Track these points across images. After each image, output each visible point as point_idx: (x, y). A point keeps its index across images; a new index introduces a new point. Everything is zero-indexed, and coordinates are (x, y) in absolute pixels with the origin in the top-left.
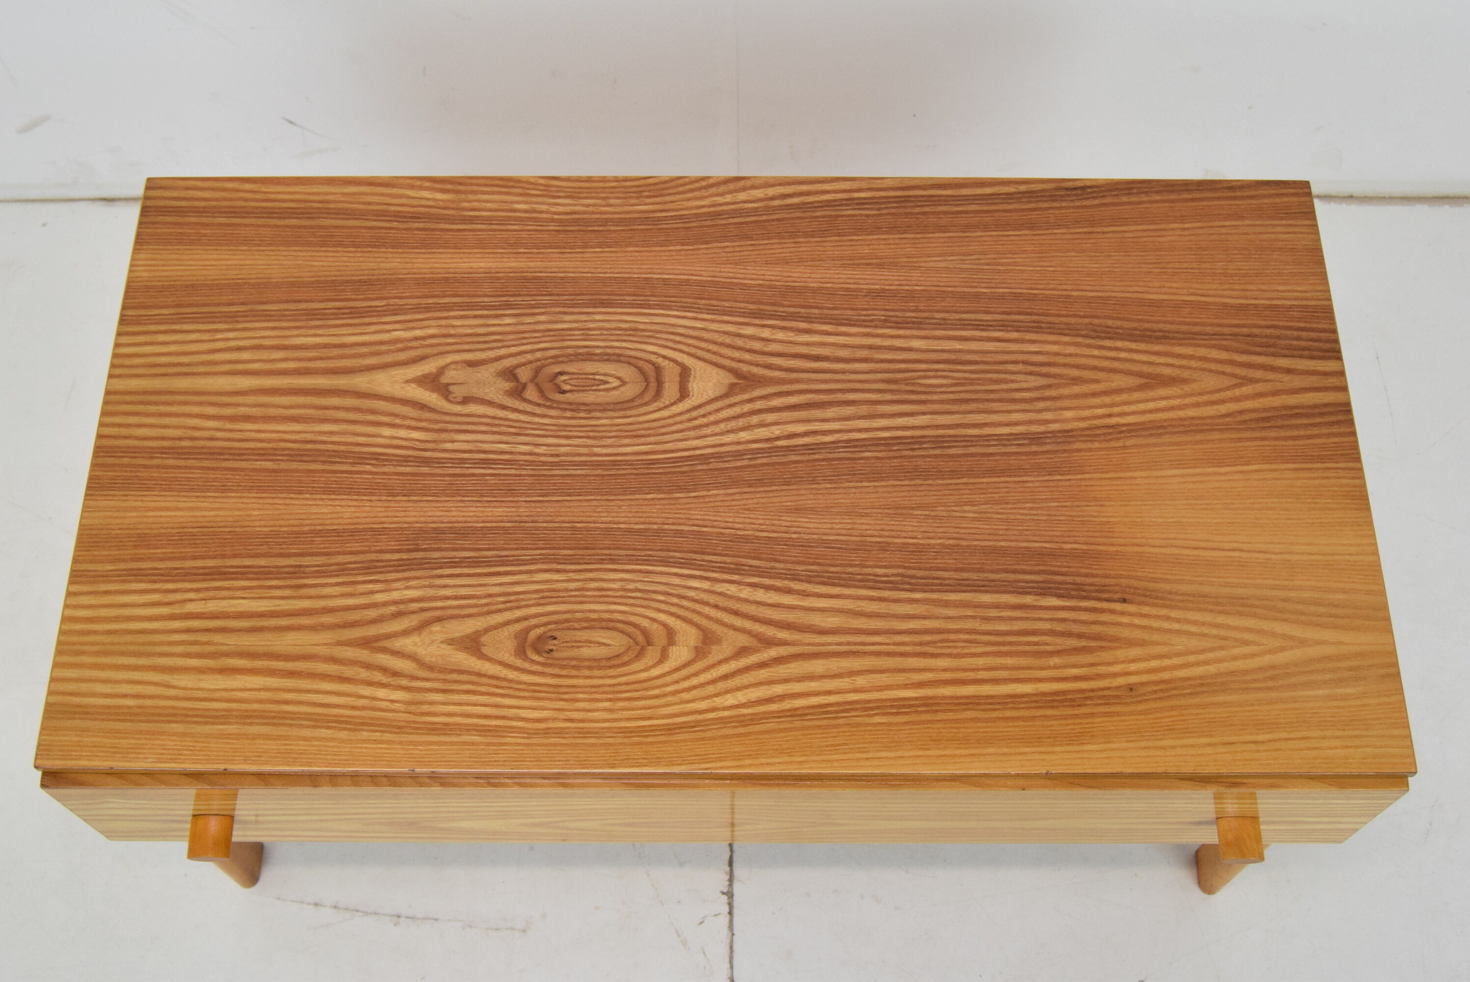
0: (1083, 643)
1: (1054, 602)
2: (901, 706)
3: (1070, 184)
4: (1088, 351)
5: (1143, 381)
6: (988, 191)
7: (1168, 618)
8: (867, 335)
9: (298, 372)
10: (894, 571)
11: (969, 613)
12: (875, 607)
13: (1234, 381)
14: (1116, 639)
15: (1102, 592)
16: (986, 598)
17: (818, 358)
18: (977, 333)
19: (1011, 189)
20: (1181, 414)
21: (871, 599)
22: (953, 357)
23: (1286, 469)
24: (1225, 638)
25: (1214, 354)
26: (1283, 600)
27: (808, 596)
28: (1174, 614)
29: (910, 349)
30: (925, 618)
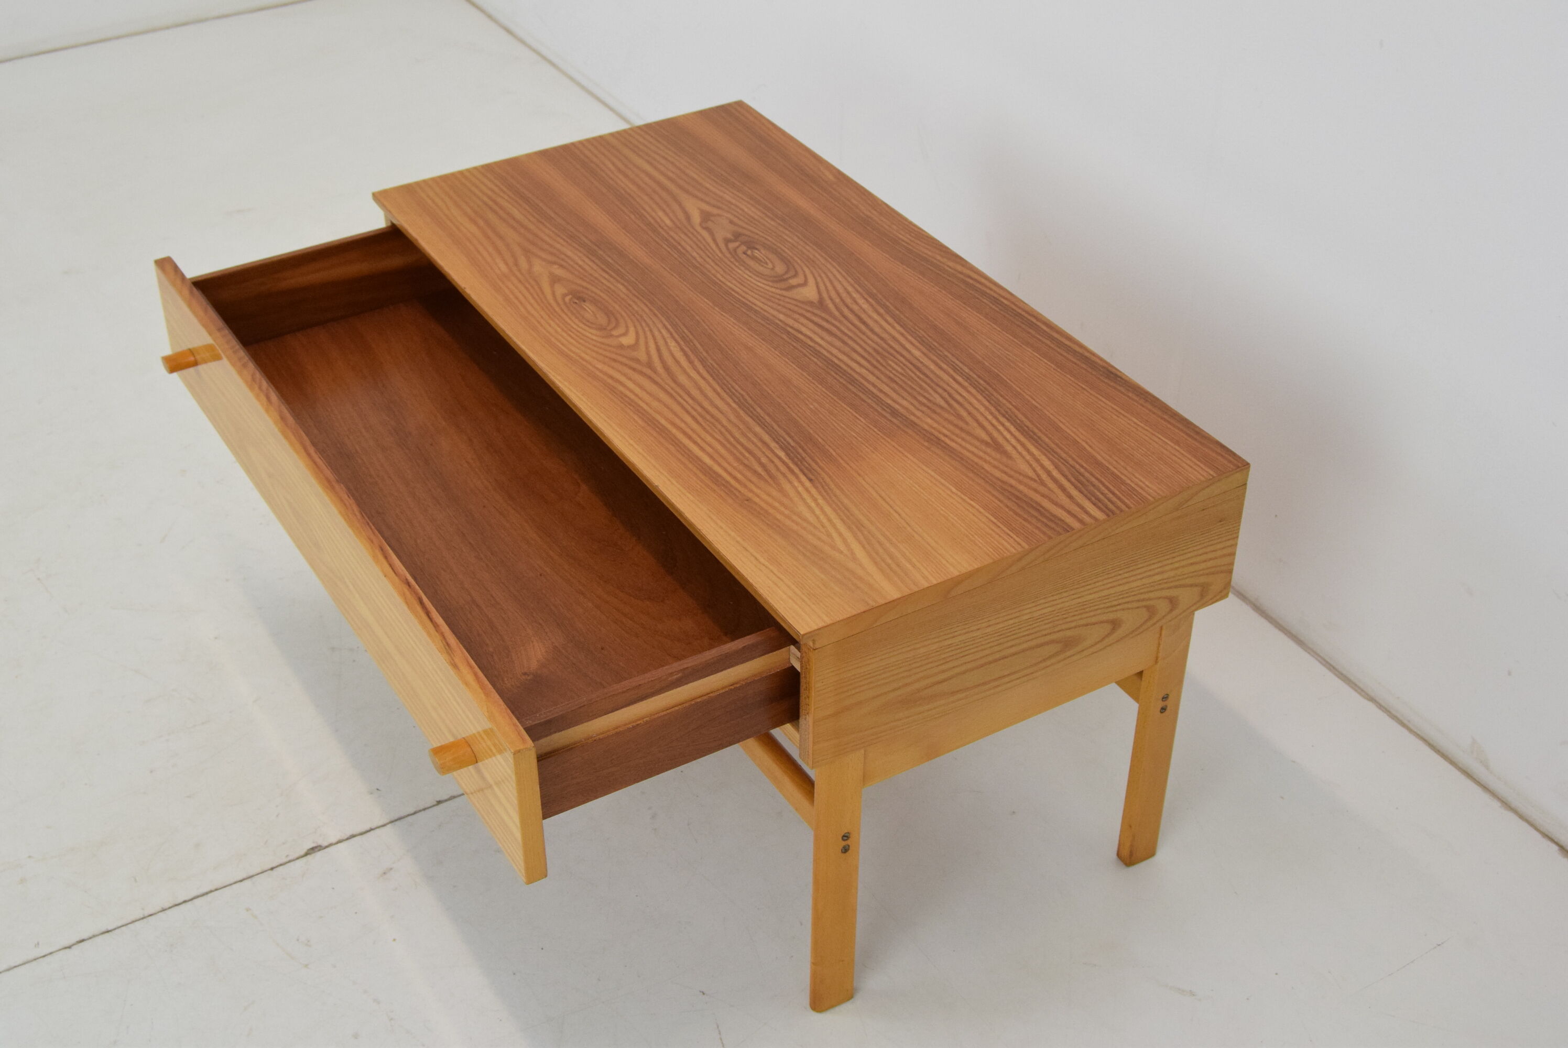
0: (763, 473)
1: (782, 454)
2: (651, 422)
3: (1113, 370)
4: (987, 414)
5: (989, 440)
6: (1067, 343)
7: (815, 500)
8: (902, 335)
9: (670, 179)
10: (742, 392)
11: (741, 426)
12: (711, 394)
13: (1035, 477)
14: (778, 484)
15: (810, 471)
16: (758, 429)
17: (864, 323)
18: (952, 372)
19: (1077, 349)
20: (981, 462)
21: (715, 390)
22: (919, 365)
23: (986, 517)
24: (823, 526)
25: (1047, 463)
26: (879, 542)
27: (695, 370)
28: (821, 501)
29: (909, 352)
30: (721, 412)
